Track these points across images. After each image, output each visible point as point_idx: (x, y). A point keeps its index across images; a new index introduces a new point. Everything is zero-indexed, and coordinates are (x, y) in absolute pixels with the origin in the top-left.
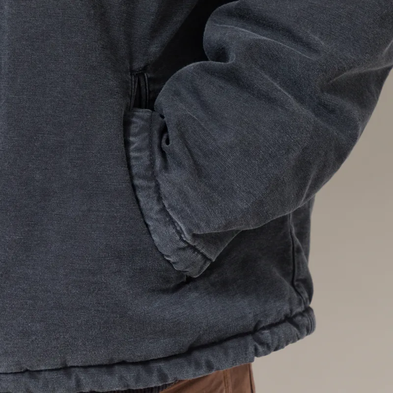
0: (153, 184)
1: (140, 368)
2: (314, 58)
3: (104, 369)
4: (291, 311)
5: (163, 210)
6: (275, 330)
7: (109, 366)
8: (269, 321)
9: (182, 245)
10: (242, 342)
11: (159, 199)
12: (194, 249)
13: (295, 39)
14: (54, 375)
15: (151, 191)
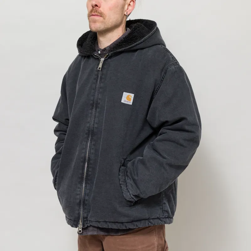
0: (125, 183)
1: (121, 224)
2: (165, 160)
3: (113, 223)
4: (159, 217)
5: (127, 189)
6: (154, 220)
7: (115, 223)
8: (152, 217)
9: (131, 197)
10: (145, 221)
11: (126, 187)
12: (133, 198)
13: (160, 155)
14: (103, 223)
15: (125, 185)
